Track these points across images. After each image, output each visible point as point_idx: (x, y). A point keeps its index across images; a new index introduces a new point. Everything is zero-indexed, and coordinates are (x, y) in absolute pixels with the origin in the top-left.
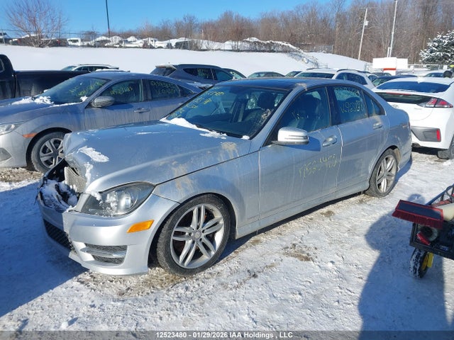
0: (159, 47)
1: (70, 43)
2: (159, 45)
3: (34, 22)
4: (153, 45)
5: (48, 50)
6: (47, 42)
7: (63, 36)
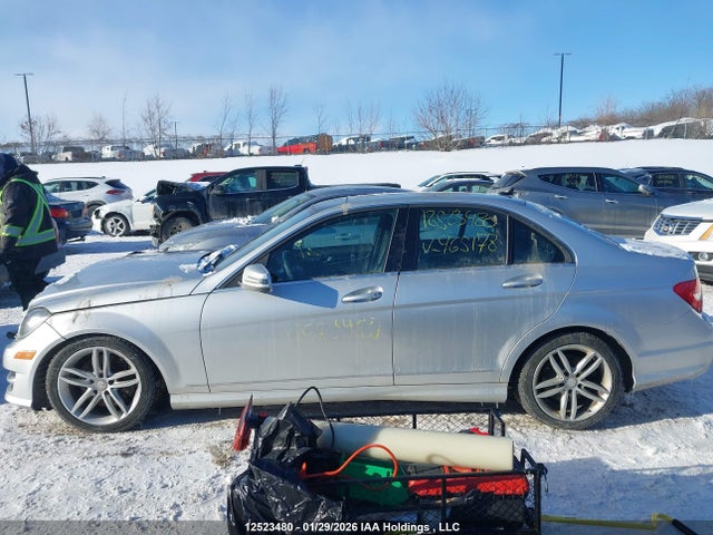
0: (629, 138)
1: (493, 142)
2: (628, 135)
3: (442, 119)
4: (619, 135)
5: (455, 153)
6: (456, 143)
7: (478, 134)
